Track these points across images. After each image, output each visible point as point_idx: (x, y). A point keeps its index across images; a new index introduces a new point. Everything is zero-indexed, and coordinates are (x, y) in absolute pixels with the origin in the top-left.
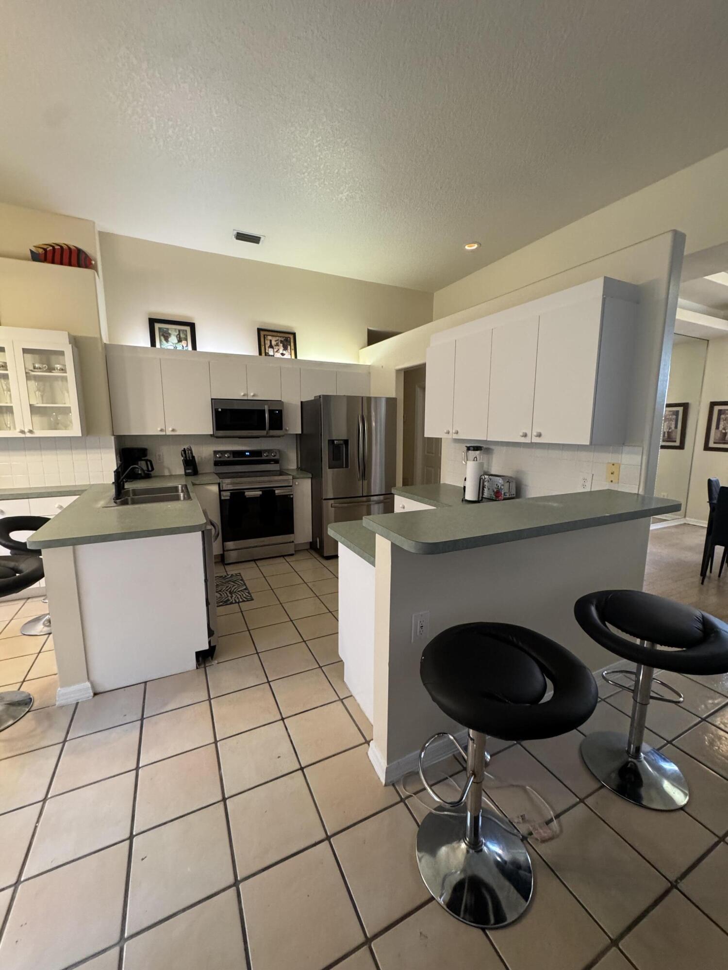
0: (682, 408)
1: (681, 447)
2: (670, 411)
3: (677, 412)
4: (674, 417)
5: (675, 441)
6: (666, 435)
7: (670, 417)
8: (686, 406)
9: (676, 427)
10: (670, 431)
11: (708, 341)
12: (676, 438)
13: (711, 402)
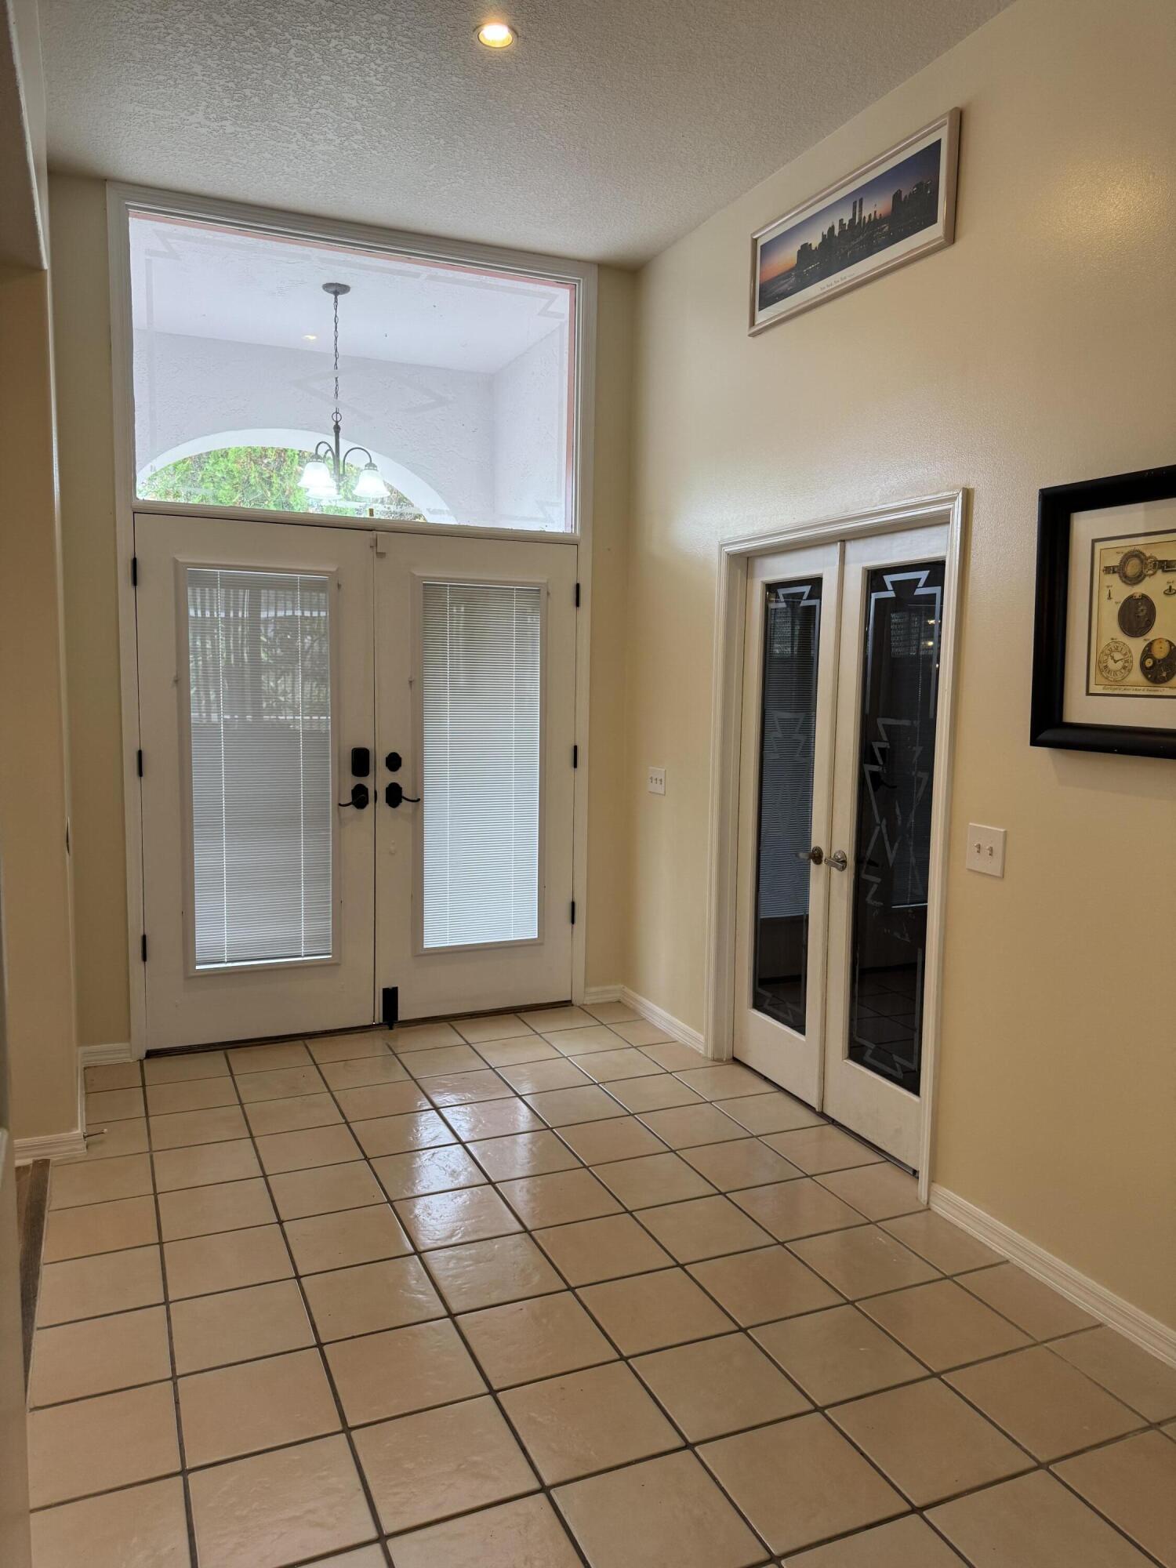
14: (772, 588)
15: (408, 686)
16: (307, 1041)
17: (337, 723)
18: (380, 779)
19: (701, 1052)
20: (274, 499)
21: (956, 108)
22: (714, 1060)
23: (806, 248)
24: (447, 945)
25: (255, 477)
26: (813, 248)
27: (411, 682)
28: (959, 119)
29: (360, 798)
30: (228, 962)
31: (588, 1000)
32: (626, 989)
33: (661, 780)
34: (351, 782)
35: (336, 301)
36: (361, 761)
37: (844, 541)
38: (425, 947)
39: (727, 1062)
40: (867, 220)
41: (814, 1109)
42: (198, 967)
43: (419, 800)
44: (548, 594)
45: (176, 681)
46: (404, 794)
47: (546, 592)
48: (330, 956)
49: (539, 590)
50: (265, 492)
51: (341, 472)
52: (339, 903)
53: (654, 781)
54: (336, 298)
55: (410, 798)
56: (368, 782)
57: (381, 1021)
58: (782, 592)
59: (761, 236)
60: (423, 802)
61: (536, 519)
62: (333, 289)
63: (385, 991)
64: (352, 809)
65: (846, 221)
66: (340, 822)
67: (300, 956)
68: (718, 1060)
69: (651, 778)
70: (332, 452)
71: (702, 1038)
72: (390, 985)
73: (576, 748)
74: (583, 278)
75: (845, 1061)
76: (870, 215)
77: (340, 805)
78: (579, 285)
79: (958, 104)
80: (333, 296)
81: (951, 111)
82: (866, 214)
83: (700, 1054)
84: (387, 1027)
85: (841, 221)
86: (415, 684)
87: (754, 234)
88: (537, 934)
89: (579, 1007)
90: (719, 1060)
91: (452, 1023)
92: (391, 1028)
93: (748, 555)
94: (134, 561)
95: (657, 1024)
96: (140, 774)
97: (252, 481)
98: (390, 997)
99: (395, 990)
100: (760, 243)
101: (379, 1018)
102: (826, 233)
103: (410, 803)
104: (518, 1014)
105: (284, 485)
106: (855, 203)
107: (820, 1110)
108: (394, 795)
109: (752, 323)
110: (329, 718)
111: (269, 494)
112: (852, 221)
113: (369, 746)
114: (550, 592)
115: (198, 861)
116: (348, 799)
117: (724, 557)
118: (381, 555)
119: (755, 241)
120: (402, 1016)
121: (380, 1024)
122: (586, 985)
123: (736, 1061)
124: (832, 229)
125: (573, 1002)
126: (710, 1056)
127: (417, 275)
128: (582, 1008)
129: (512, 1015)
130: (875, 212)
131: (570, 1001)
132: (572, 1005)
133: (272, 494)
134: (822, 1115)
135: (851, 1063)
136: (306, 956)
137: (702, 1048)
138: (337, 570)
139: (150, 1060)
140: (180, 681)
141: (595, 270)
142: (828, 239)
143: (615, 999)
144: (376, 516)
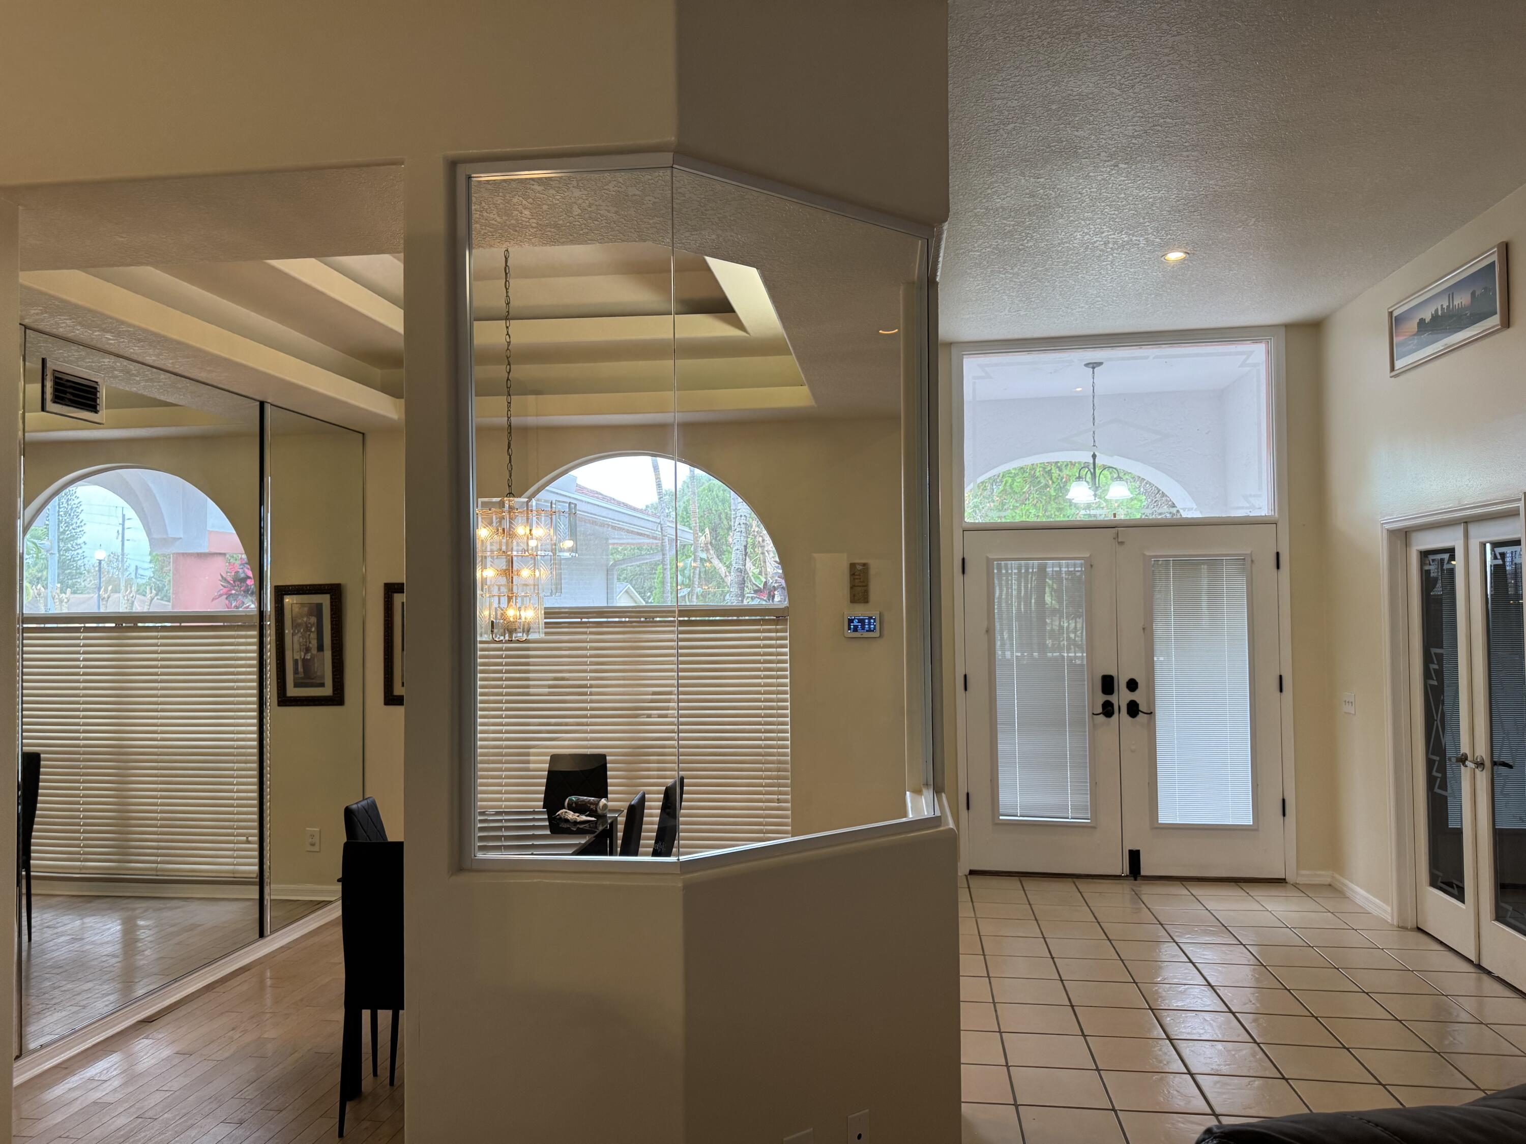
0: (328, 597)
1: (337, 699)
2: (302, 604)
3: (319, 607)
4: (313, 620)
5: (322, 685)
6: (300, 669)
7: (305, 619)
8: (335, 592)
9: (320, 648)
10: (308, 657)
11: (363, 434)
12: (323, 677)
13: (386, 585)
14: (1425, 555)
15: (1142, 631)
16: (1075, 880)
17: (1090, 658)
18: (1122, 697)
19: (1389, 921)
20: (1054, 486)
21: (1503, 242)
22: (1399, 927)
23: (1422, 321)
24: (1178, 822)
25: (1039, 471)
26: (1427, 322)
27: (1144, 629)
28: (1506, 249)
29: (1108, 710)
30: (1020, 816)
31: (1301, 880)
32: (1337, 876)
33: (1352, 703)
34: (1101, 698)
35: (1093, 373)
36: (1108, 684)
37: (1466, 522)
38: (1159, 822)
39: (1412, 930)
40: (1457, 307)
41: (1473, 962)
42: (1001, 818)
43: (1151, 713)
44: (1252, 561)
45: (987, 631)
46: (1141, 708)
47: (1250, 560)
48: (1089, 821)
49: (1244, 559)
50: (1048, 481)
51: (1097, 485)
52: (1094, 784)
53: (1347, 704)
54: (1093, 371)
55: (1145, 711)
56: (1113, 699)
57: (1128, 874)
58: (1431, 557)
59: (1396, 309)
60: (1155, 714)
61: (1242, 508)
62: (1091, 366)
63: (1131, 852)
64: (1102, 718)
65: (1445, 306)
66: (1094, 727)
67: (1068, 818)
68: (1402, 928)
69: (1345, 701)
70: (1091, 472)
71: (1389, 909)
72: (1135, 848)
73: (1281, 677)
74: (1274, 337)
75: (1493, 922)
76: (1459, 304)
77: (1093, 714)
78: (1271, 341)
79: (1505, 239)
80: (1092, 370)
81: (1499, 244)
82: (1456, 303)
83: (1388, 922)
84: (1132, 878)
85: (1442, 305)
86: (1147, 631)
87: (1389, 309)
88: (1252, 821)
89: (1292, 884)
90: (1405, 928)
91: (1183, 883)
92: (1136, 880)
93: (1406, 530)
94: (963, 559)
95: (1357, 901)
96: (966, 689)
97: (1038, 474)
98: (1135, 857)
99: (1138, 852)
100: (1395, 314)
101: (1127, 871)
102: (1433, 313)
103: (1146, 715)
104: (1239, 884)
105: (1062, 475)
106: (1449, 295)
107: (1477, 963)
108: (1133, 709)
109: (1392, 368)
110: (1085, 654)
111: (1050, 482)
112: (1448, 306)
113: (1113, 672)
114: (1253, 559)
115: (1000, 747)
116: (1100, 710)
117: (1385, 532)
118: (1121, 543)
119: (1391, 313)
120: (1144, 872)
121: (1127, 876)
122: (1298, 867)
123: (1419, 930)
124: (1437, 311)
125: (1287, 880)
126: (1395, 923)
127: (1146, 358)
128: (1295, 886)
129: (1233, 883)
130: (1461, 303)
131: (1285, 879)
132: (1286, 883)
133: (1053, 482)
134: (1479, 967)
135: (1497, 923)
136: (1072, 818)
137: (1390, 918)
138: (1090, 556)
139: (971, 876)
140: (990, 631)
141: (1284, 329)
142: (1435, 317)
143: (1327, 883)
144: (1118, 518)
